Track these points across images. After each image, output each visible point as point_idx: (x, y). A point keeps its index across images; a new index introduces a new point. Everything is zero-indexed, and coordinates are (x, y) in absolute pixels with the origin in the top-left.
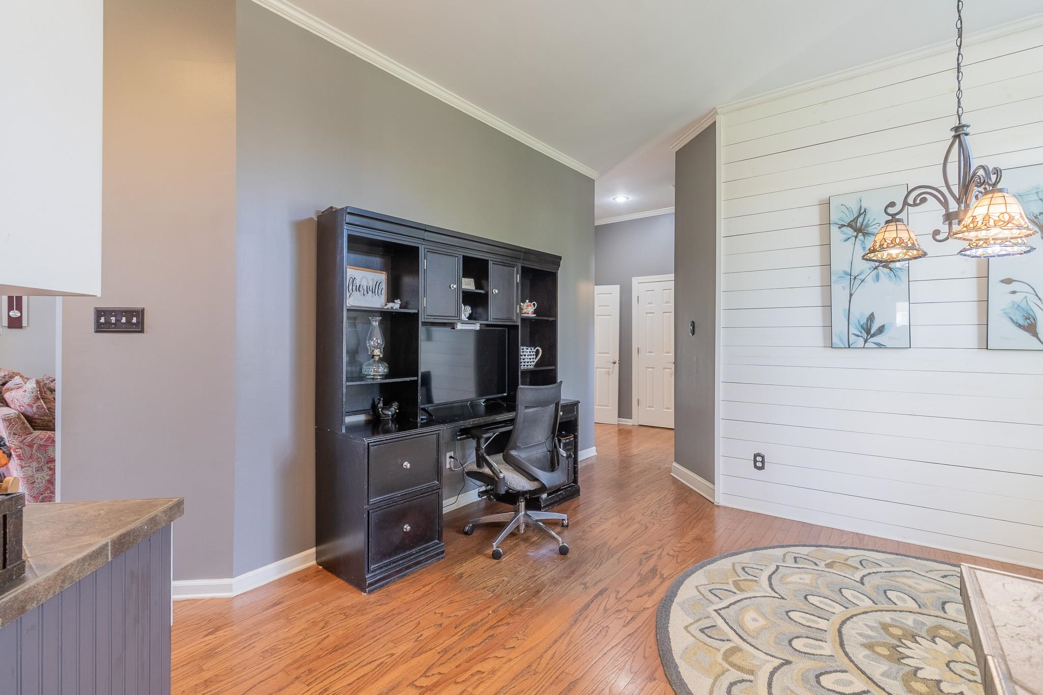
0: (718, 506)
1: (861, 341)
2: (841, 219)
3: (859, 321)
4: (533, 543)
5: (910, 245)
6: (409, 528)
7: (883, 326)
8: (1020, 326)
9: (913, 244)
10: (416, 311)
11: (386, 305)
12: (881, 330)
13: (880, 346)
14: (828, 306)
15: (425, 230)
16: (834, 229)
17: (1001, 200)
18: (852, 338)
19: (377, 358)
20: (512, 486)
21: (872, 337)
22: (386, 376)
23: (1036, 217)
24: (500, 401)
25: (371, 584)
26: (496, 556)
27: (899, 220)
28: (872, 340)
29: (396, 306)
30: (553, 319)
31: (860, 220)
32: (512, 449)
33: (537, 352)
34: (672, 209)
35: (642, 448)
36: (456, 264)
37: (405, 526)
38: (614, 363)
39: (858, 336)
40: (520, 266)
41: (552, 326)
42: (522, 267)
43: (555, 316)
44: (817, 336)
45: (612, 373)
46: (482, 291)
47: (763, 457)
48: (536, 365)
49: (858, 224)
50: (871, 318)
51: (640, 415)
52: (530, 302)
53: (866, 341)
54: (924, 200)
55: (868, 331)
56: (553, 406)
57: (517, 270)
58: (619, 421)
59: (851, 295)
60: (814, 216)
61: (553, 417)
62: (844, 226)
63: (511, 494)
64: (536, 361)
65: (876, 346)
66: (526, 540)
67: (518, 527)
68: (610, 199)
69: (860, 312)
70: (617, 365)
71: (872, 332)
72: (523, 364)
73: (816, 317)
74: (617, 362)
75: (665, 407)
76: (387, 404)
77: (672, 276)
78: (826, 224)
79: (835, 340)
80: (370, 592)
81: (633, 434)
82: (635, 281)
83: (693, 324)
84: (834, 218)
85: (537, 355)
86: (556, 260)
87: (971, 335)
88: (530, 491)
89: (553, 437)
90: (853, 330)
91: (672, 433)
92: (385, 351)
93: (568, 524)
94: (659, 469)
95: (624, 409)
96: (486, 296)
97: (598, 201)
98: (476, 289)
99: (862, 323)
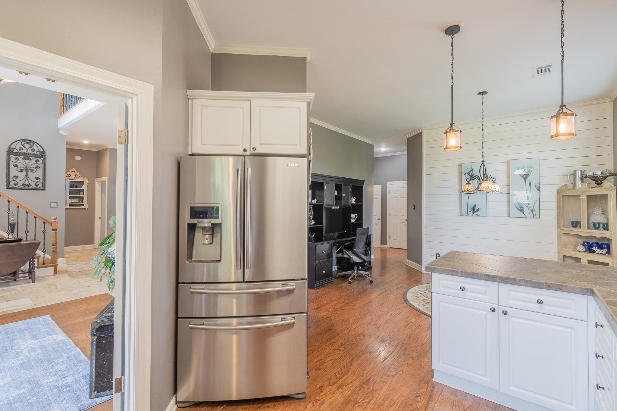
0: (423, 273)
1: (472, 214)
2: (465, 172)
3: (471, 207)
4: (360, 281)
5: (471, 191)
6: (325, 272)
7: (479, 209)
8: (519, 210)
9: (472, 190)
10: (322, 203)
11: (312, 201)
12: (478, 210)
13: (478, 215)
14: (461, 201)
15: (326, 177)
16: (463, 175)
17: (487, 183)
18: (469, 212)
19: (311, 219)
20: (354, 261)
21: (475, 212)
22: (314, 225)
23: (523, 175)
24: (344, 234)
25: (316, 287)
26: (350, 283)
27: (469, 183)
28: (475, 213)
29: (315, 201)
30: (361, 204)
31: (471, 172)
32: (354, 249)
33: (356, 216)
34: (406, 153)
35: (392, 256)
36: (333, 186)
37: (324, 271)
38: (379, 220)
39: (471, 212)
40: (351, 185)
41: (361, 206)
42: (352, 186)
43: (362, 202)
44: (458, 211)
45: (378, 224)
46: (340, 195)
47: (439, 255)
48: (355, 221)
49: (471, 174)
50: (475, 206)
51: (391, 243)
52: (353, 197)
53: (473, 214)
54: (475, 179)
55: (474, 210)
56: (366, 235)
57: (350, 187)
58: (381, 246)
59: (468, 198)
60: (456, 169)
61: (366, 239)
62: (466, 174)
63: (354, 263)
64: (355, 219)
65: (476, 215)
66: (357, 280)
67: (354, 276)
68: (379, 149)
69: (471, 204)
70: (380, 221)
71: (475, 211)
72: (352, 220)
73: (457, 205)
74: (380, 219)
75: (402, 239)
76: (312, 234)
77: (406, 182)
78: (460, 173)
79: (463, 213)
80: (316, 289)
81: (387, 251)
82: (388, 183)
83: (414, 206)
84: (463, 171)
85: (356, 217)
86: (363, 182)
87: (505, 212)
88: (360, 263)
89: (366, 246)
90: (469, 210)
91: (406, 251)
92: (314, 216)
93: (370, 276)
94: (401, 262)
95: (383, 241)
96: (341, 196)
97: (374, 150)
98: (338, 194)
99: (472, 207)
